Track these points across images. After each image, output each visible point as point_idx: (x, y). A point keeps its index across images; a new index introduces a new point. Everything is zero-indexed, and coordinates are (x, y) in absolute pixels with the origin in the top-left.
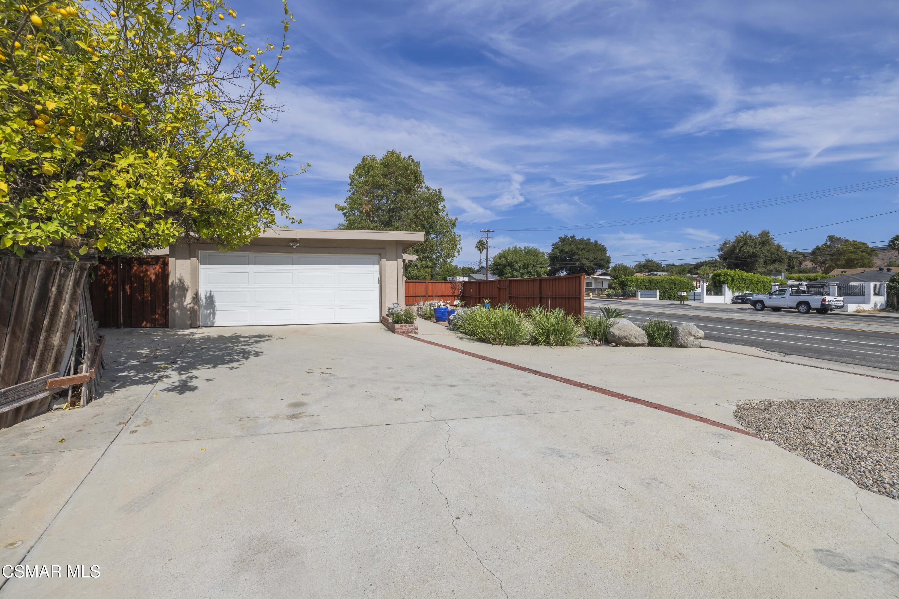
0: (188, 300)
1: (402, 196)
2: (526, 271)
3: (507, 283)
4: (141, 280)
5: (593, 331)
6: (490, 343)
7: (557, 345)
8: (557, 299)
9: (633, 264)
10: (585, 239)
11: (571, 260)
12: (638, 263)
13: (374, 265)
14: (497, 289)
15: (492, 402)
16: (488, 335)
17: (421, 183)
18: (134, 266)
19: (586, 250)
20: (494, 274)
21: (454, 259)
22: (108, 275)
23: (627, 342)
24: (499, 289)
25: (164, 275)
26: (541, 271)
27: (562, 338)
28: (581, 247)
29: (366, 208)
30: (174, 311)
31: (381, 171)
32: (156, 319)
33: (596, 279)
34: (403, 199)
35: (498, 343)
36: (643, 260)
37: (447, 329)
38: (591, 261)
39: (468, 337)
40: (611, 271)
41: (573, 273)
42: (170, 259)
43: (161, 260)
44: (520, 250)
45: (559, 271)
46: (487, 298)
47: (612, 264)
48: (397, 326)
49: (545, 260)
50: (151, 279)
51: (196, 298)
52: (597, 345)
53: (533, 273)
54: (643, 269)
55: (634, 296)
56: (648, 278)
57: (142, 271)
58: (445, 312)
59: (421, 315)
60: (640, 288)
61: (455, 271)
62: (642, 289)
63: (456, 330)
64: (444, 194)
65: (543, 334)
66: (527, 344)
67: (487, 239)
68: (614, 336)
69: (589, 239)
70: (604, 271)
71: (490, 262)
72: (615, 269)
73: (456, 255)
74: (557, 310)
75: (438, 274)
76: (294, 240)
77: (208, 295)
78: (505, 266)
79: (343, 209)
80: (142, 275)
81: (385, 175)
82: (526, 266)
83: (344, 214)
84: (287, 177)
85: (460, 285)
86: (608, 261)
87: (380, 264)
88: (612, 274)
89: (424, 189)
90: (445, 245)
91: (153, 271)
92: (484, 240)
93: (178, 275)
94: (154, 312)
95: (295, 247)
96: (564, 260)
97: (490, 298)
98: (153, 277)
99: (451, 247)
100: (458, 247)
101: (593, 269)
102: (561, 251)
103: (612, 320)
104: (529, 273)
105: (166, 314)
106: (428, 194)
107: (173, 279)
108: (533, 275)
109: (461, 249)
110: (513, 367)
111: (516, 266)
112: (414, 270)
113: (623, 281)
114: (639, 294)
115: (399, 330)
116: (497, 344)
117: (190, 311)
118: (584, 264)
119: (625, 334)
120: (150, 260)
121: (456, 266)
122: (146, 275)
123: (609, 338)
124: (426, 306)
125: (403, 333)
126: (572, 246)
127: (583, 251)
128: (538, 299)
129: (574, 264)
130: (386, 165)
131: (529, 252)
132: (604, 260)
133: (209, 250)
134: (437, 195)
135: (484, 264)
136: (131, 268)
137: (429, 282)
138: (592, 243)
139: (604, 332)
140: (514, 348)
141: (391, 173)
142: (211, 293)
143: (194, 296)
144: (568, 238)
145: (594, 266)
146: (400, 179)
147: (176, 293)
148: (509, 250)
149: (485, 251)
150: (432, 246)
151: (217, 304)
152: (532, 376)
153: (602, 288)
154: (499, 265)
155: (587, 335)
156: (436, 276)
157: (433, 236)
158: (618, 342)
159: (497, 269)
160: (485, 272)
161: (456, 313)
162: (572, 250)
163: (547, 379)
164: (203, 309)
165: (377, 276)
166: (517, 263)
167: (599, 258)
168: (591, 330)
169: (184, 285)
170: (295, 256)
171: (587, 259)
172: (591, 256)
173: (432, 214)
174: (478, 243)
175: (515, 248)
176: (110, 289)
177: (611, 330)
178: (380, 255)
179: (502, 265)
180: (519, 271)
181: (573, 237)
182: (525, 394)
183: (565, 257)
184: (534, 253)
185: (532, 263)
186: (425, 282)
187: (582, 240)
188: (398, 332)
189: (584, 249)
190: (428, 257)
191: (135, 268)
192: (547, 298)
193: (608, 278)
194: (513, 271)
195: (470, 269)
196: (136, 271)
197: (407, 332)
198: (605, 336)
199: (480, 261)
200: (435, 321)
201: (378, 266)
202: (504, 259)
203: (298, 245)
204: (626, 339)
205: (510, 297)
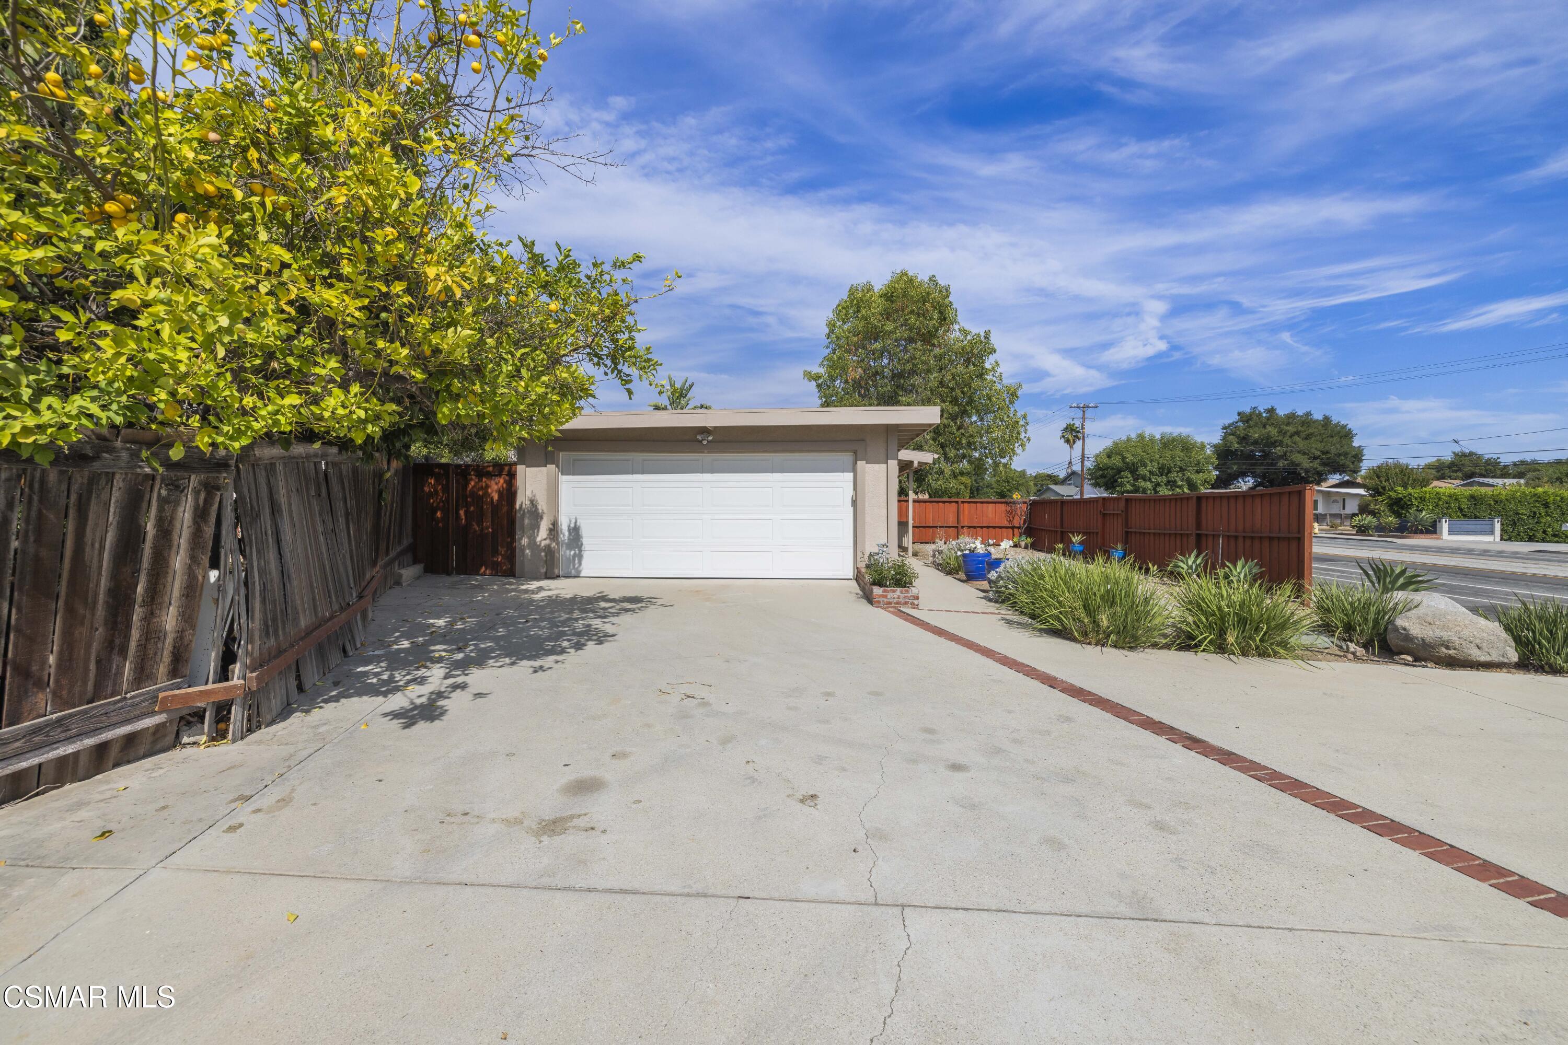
0: (542, 534)
1: (915, 349)
2: (1165, 479)
3: (1122, 505)
4: (480, 499)
5: (1342, 621)
6: (1074, 640)
7: (1245, 654)
8: (1241, 541)
9: (1423, 462)
10: (1300, 413)
11: (1266, 455)
12: (1434, 459)
13: (843, 472)
14: (1100, 517)
15: (1056, 845)
16: (1070, 623)
17: (952, 324)
18: (471, 479)
19: (1303, 435)
20: (1096, 485)
21: (1015, 458)
22: (436, 492)
23: (1450, 657)
24: (1104, 515)
25: (510, 494)
26: (1197, 478)
27: (1261, 640)
28: (1291, 429)
29: (854, 373)
30: (523, 551)
31: (881, 308)
32: (498, 563)
33: (1326, 495)
34: (918, 354)
35: (1093, 641)
36: (1446, 455)
37: (985, 598)
38: (1315, 458)
39: (1027, 620)
40: (1364, 478)
41: (1272, 483)
42: (519, 468)
43: (507, 468)
44: (1152, 440)
45: (1236, 478)
46: (1079, 533)
47: (1368, 463)
48: (877, 591)
49: (1207, 458)
50: (492, 499)
51: (554, 530)
52: (1356, 658)
53: (1179, 483)
54: (1447, 472)
55: (1432, 529)
56: (1467, 491)
57: (482, 488)
58: (982, 562)
59: (939, 565)
60: (1444, 515)
61: (1018, 481)
62: (1450, 516)
63: (1003, 602)
64: (995, 340)
65: (1210, 627)
66: (1167, 647)
67: (1084, 421)
68: (1408, 637)
69: (1308, 414)
70: (1347, 478)
71: (1089, 464)
72: (1377, 473)
73: (1019, 451)
74: (1240, 564)
75: (989, 486)
76: (704, 430)
77: (572, 525)
78: (1119, 471)
79: (816, 378)
80: (481, 493)
81: (887, 315)
82: (1164, 470)
83: (819, 386)
84: (636, 301)
85: (1024, 507)
86: (1358, 456)
87: (854, 470)
88: (1368, 482)
89: (958, 333)
90: (996, 434)
91: (496, 487)
92: (1077, 424)
93: (528, 493)
94: (496, 552)
95: (705, 442)
96: (1250, 456)
97: (1084, 534)
98: (496, 497)
99: (1007, 437)
100: (1022, 437)
101: (1320, 474)
102: (1244, 439)
103: (1399, 596)
104: (1171, 484)
105: (511, 555)
106: (965, 342)
107: (522, 500)
108: (1179, 487)
109: (1029, 440)
110: (1125, 719)
111: (1143, 471)
112: (937, 480)
113: (1401, 499)
114: (1445, 526)
115: (881, 599)
116: (1089, 644)
117: (544, 550)
118: (1298, 465)
119: (1445, 635)
120: (491, 469)
121: (1024, 472)
122: (487, 494)
123: (1391, 638)
124: (949, 547)
125: (887, 606)
126: (1269, 428)
127: (1296, 437)
128: (1193, 539)
129: (1272, 464)
130: (889, 296)
131: (1168, 443)
132: (1346, 454)
133: (574, 451)
134: (981, 342)
135: (1077, 468)
136: (467, 482)
137: (963, 502)
138: (1317, 421)
139: (1376, 622)
140: (1133, 655)
141: (897, 311)
142: (576, 522)
143: (551, 526)
144: (1260, 414)
145: (1320, 468)
146: (913, 319)
147: (527, 521)
148: (1129, 439)
149: (1079, 444)
150: (972, 436)
151: (585, 540)
152: (1177, 751)
153: (1342, 512)
154: (1107, 469)
155: (1326, 628)
156: (986, 490)
157: (974, 418)
158: (1422, 654)
159: (1103, 476)
160: (1079, 483)
161: (1001, 569)
162: (1268, 437)
163: (1227, 768)
164: (564, 548)
165: (850, 492)
166: (1145, 465)
167: (1333, 451)
168: (1336, 619)
169: (537, 509)
170: (707, 457)
171: (1304, 454)
172: (1315, 447)
173: (973, 379)
174: (1066, 429)
175: (1141, 437)
176: (439, 514)
177: (1399, 622)
178: (855, 452)
179: (1112, 469)
180: (1150, 480)
181: (1271, 411)
182: (1160, 826)
183: (1252, 451)
184: (1185, 445)
185: (1179, 463)
186: (957, 502)
187: (1292, 416)
188: (879, 602)
189: (1297, 433)
190: (964, 456)
191: (473, 483)
192: (1214, 537)
193: (1361, 491)
194: (1136, 479)
195: (1049, 476)
196: (473, 487)
197: (897, 603)
198: (1380, 634)
199: (1070, 463)
200: (964, 578)
201: (851, 474)
202: (1118, 457)
203: (711, 438)
204: (1447, 648)
205: (1127, 532)
